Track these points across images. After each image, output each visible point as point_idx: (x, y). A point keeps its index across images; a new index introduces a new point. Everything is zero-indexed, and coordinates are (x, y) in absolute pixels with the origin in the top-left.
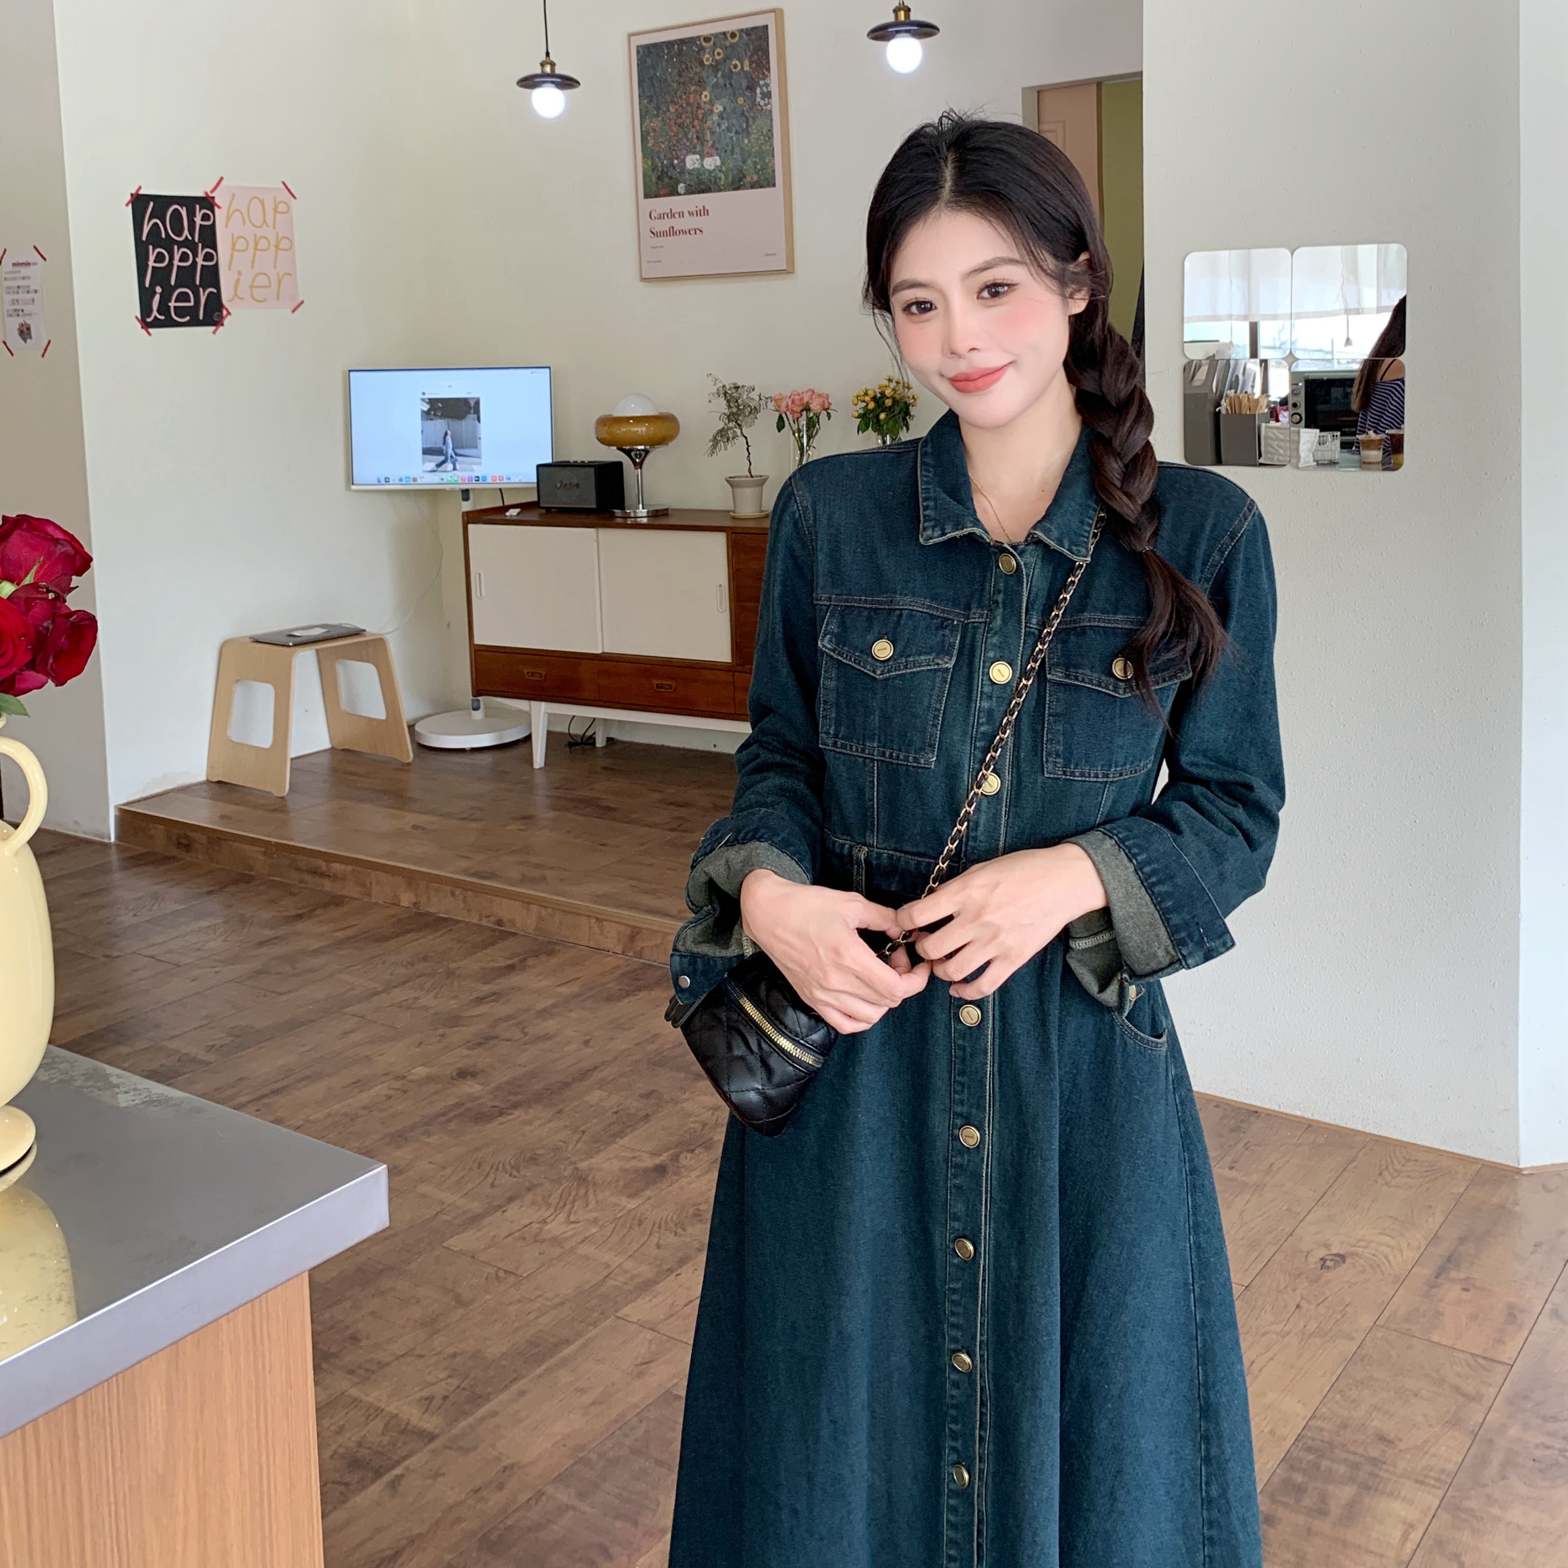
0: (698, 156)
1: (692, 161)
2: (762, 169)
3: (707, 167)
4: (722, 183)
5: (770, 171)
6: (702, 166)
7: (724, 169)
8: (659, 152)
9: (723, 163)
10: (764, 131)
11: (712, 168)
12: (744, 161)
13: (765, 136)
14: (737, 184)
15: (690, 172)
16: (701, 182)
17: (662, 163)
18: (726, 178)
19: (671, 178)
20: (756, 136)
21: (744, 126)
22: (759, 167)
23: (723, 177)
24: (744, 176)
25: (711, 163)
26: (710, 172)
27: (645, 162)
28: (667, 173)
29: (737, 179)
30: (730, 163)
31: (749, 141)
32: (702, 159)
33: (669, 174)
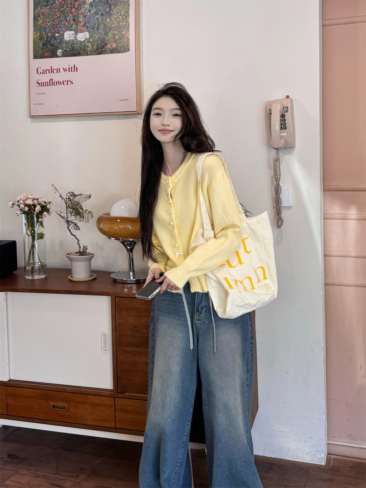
0: (73, 32)
1: (68, 36)
2: (120, 39)
3: (79, 39)
4: (89, 49)
5: (125, 40)
6: (76, 39)
7: (91, 40)
8: (45, 28)
9: (91, 37)
10: (122, 12)
11: (83, 40)
12: (106, 34)
13: (123, 16)
14: (100, 50)
15: (67, 43)
16: (73, 49)
17: (47, 35)
18: (92, 47)
19: (52, 45)
20: (116, 16)
21: (108, 10)
22: (117, 37)
23: (90, 45)
24: (106, 44)
25: (82, 36)
26: (81, 43)
27: (35, 34)
28: (50, 42)
29: (100, 46)
30: (97, 36)
31: (111, 19)
32: (76, 33)
33: (52, 42)
